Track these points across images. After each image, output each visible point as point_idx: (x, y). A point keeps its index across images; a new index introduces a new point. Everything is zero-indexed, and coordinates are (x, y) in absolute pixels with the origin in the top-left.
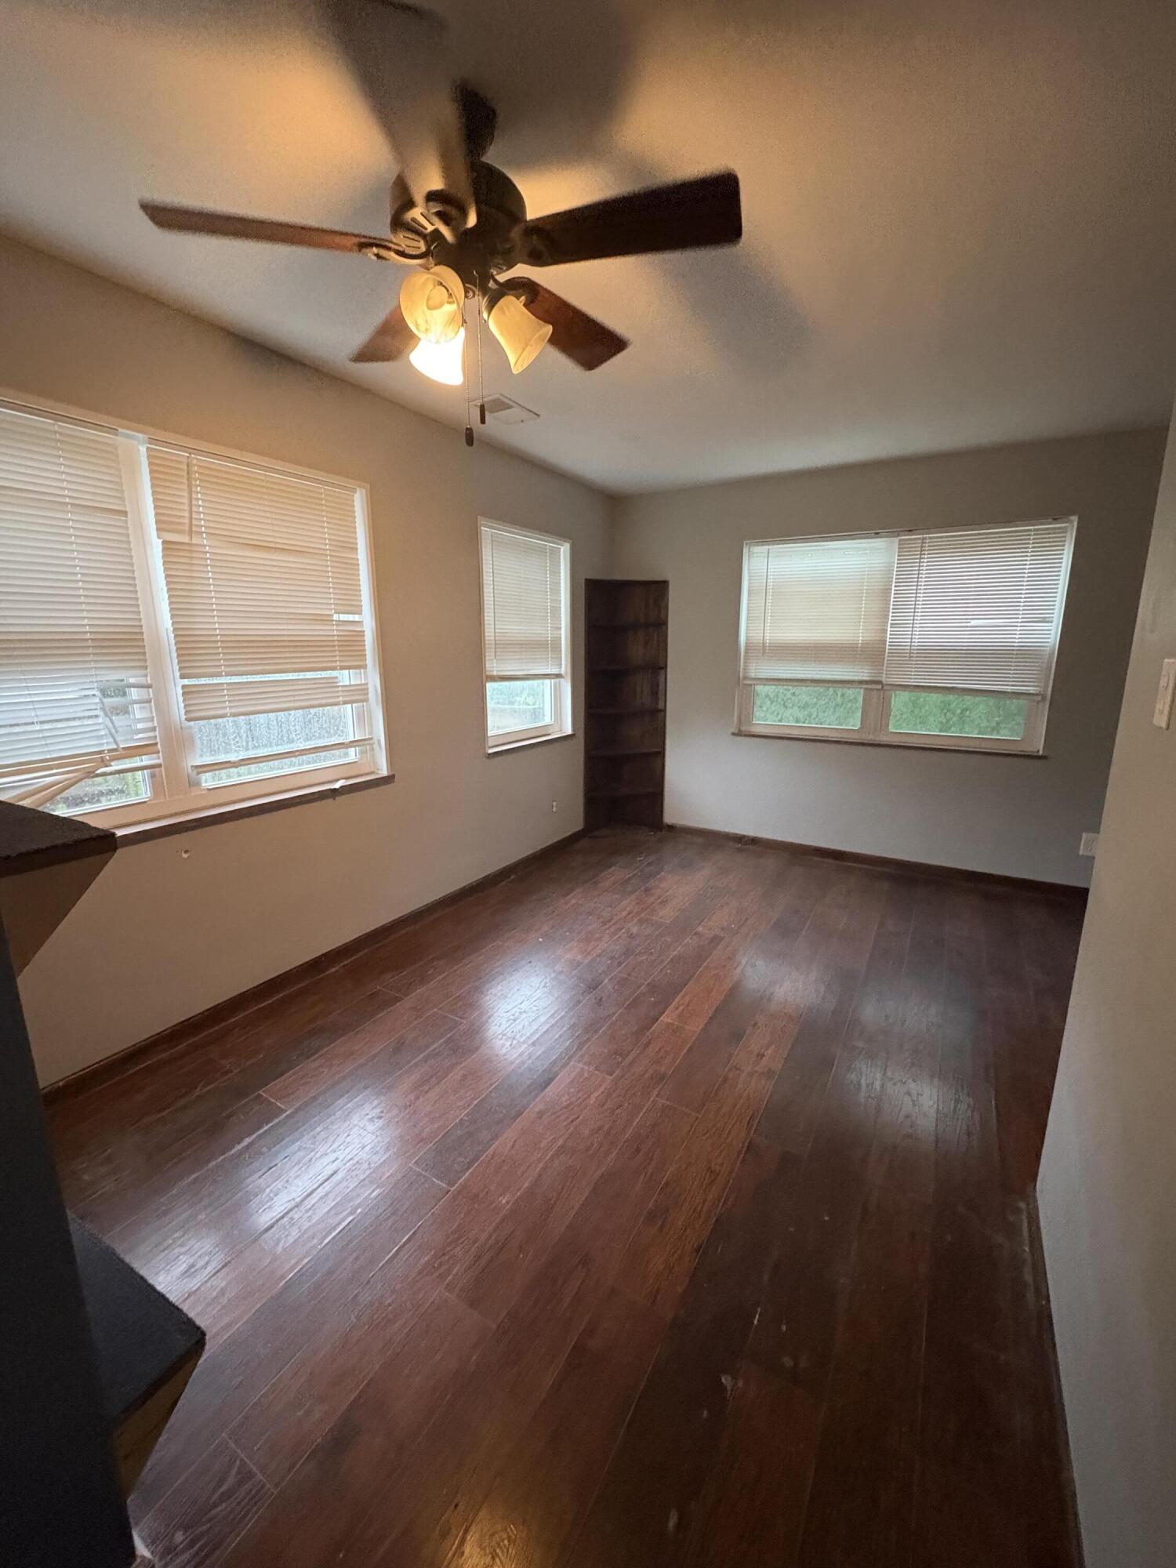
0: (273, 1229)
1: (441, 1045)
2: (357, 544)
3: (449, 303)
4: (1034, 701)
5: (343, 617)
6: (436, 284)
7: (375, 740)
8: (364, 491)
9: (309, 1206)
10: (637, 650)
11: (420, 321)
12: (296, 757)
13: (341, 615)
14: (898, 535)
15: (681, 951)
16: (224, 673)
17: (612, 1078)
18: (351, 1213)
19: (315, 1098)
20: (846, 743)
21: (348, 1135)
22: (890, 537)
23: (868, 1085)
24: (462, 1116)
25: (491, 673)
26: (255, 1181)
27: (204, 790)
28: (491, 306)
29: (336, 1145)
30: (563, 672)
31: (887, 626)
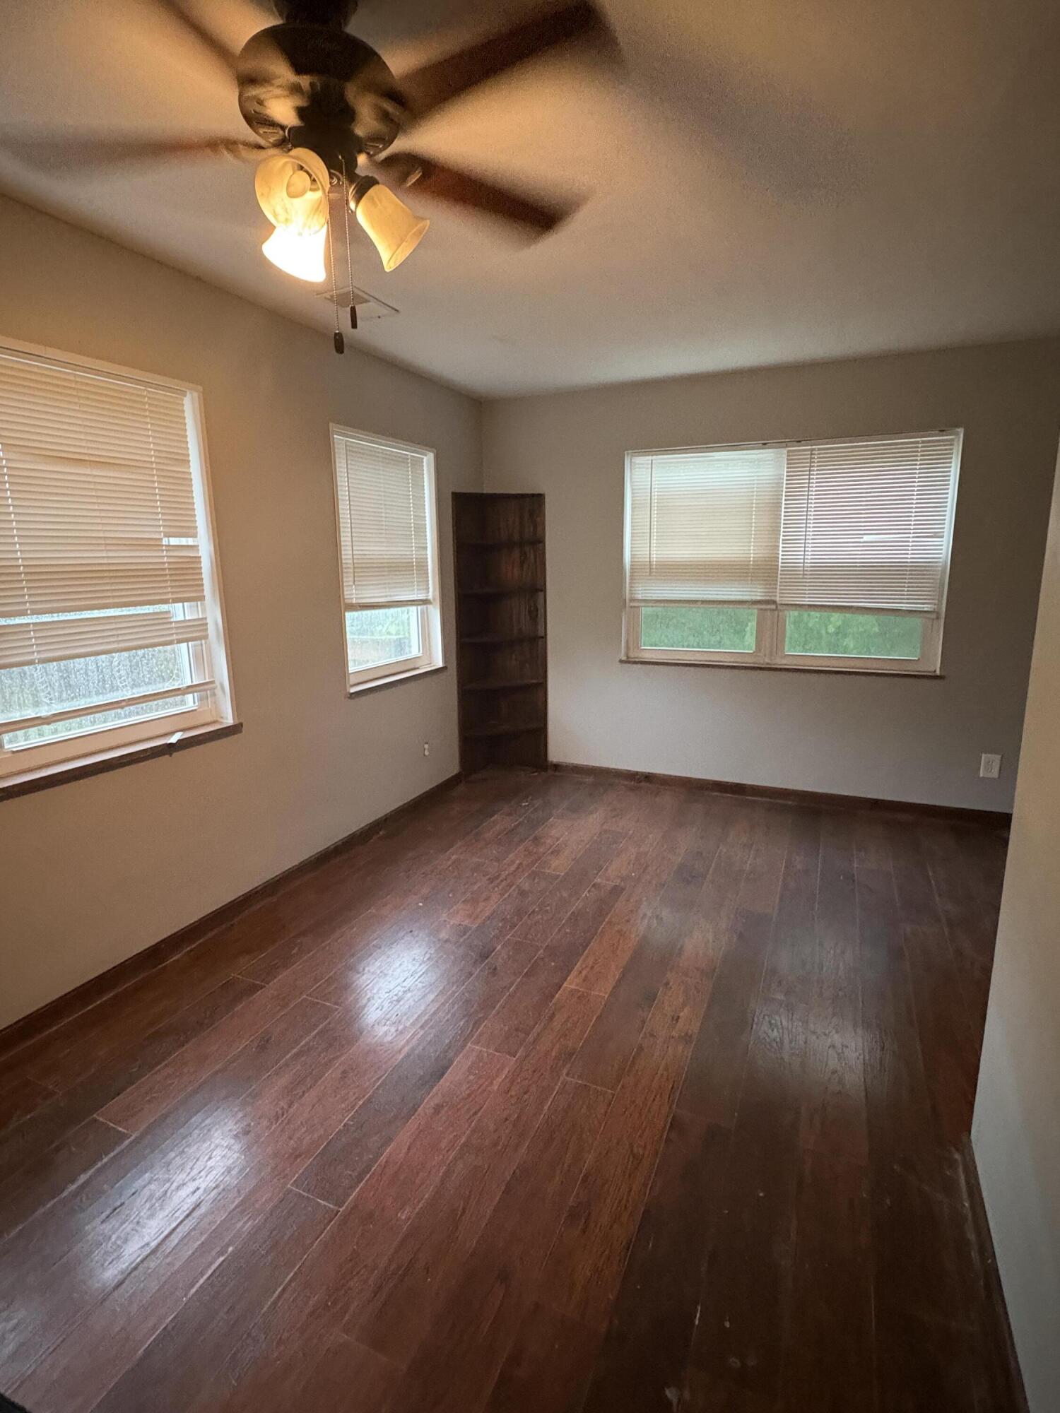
0: (124, 1286)
1: (315, 1037)
2: (188, 455)
3: (311, 190)
4: (929, 618)
5: (174, 541)
6: (296, 168)
7: (217, 683)
8: (195, 394)
9: (168, 1251)
10: (511, 570)
11: (279, 210)
12: (122, 708)
13: (171, 539)
14: (787, 446)
15: (580, 907)
16: (29, 612)
17: (515, 1059)
18: (221, 1253)
19: (165, 1116)
20: (746, 668)
21: (210, 1158)
22: (780, 447)
23: (791, 1042)
24: (345, 1121)
25: (349, 601)
26: (96, 1227)
27: (7, 752)
28: (359, 195)
29: (195, 1172)
30: (430, 597)
31: (779, 542)
